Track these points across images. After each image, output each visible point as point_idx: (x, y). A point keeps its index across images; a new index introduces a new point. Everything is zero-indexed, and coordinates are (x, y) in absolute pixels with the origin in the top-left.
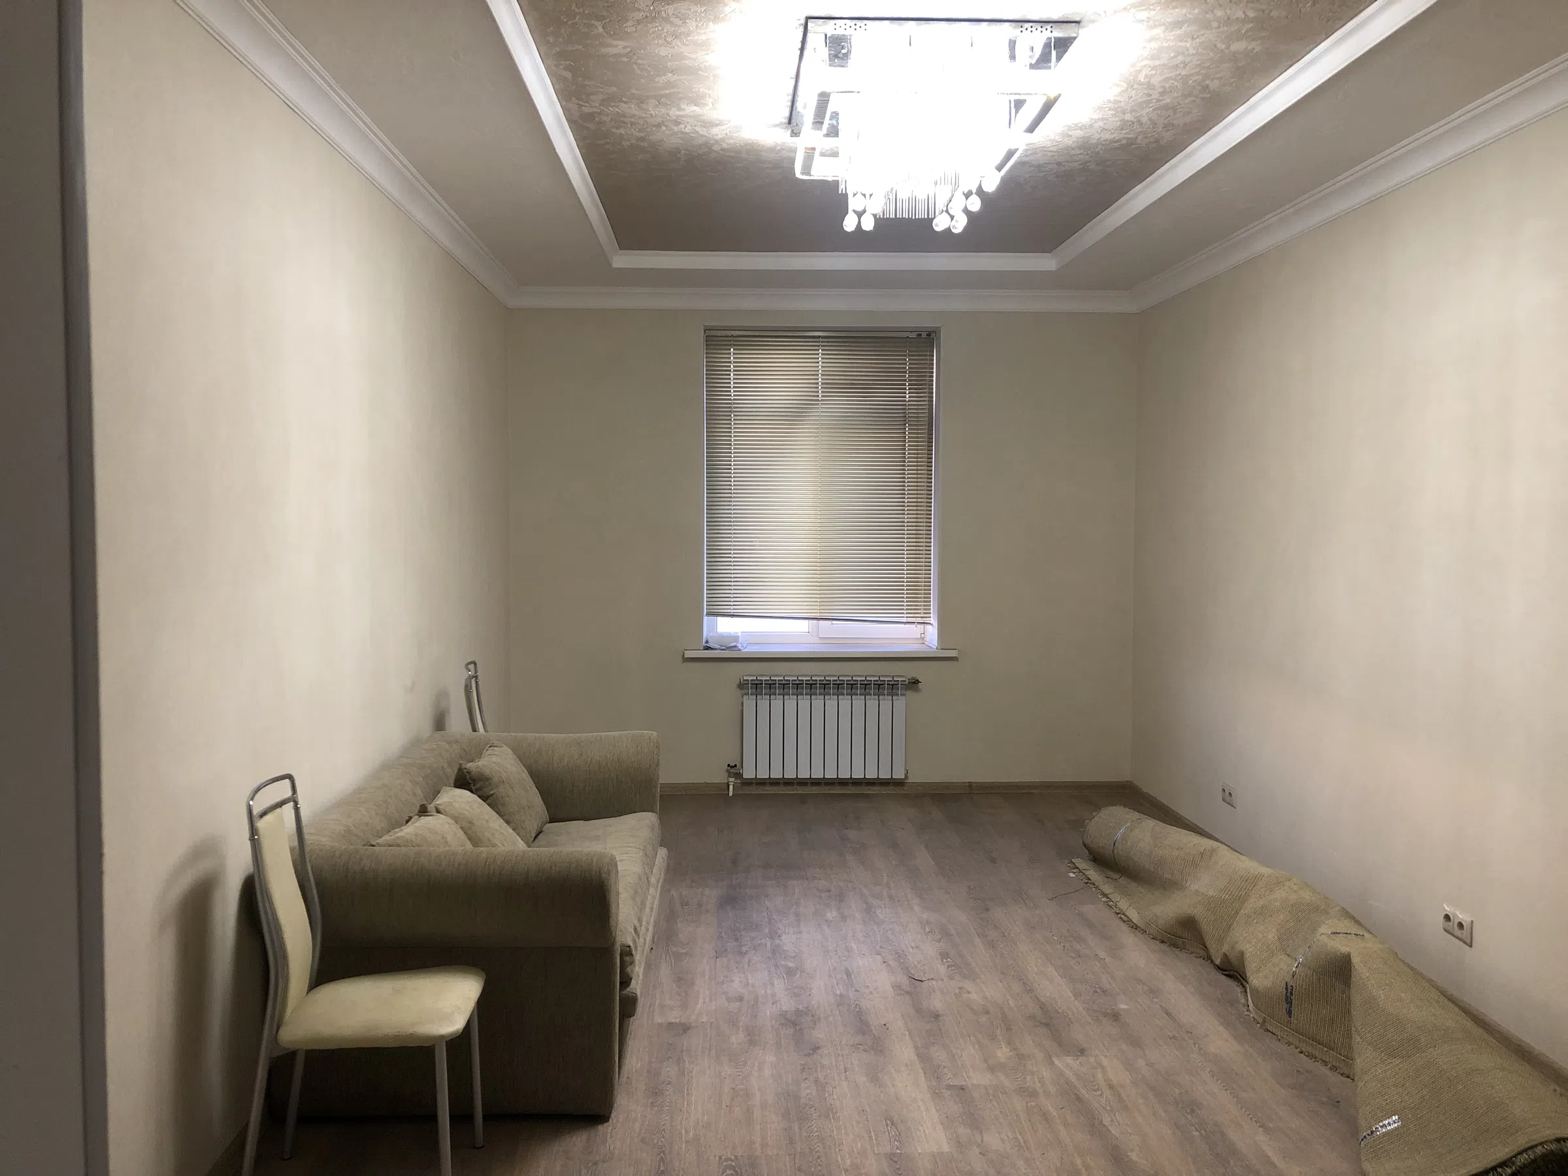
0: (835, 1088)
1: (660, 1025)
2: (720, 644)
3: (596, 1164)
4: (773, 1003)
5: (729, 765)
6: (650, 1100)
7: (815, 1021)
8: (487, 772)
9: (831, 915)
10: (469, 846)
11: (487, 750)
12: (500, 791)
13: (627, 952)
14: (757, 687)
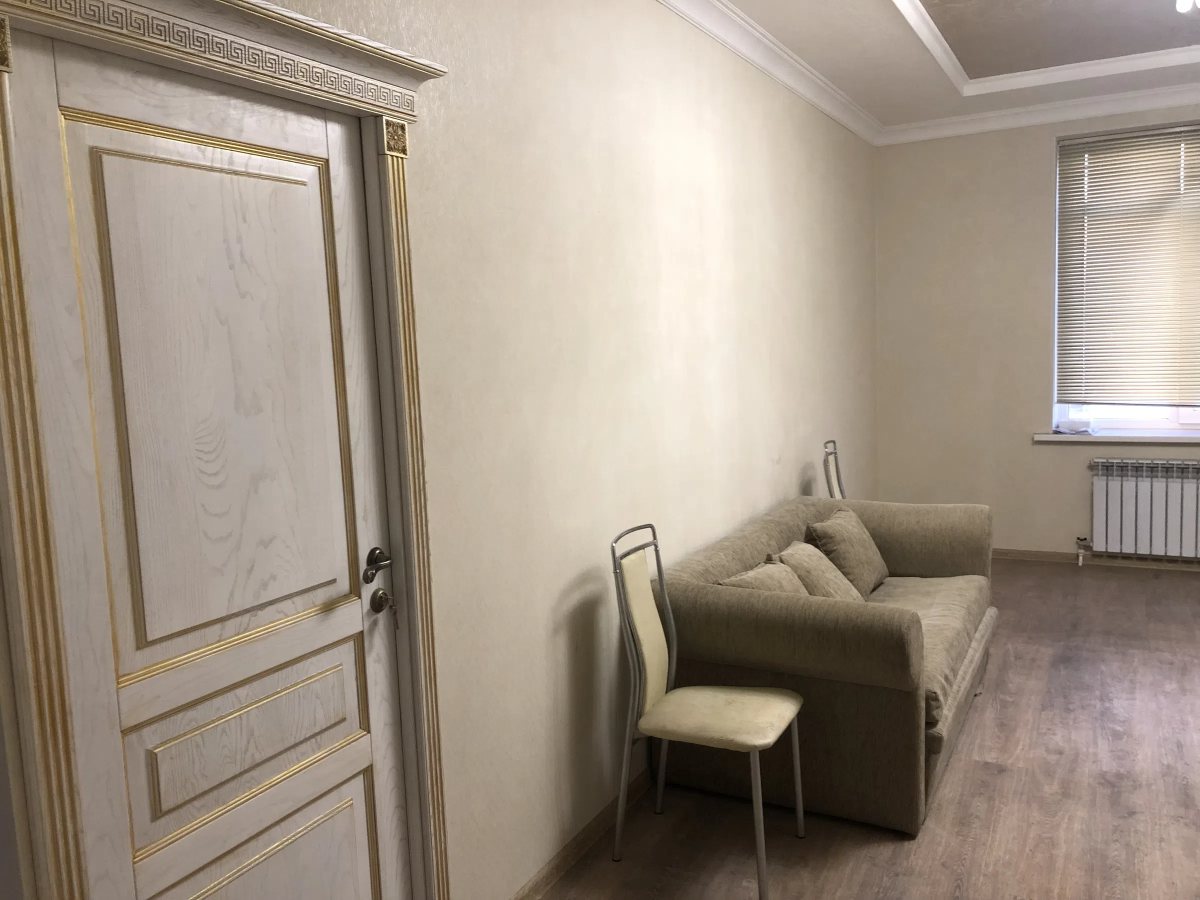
0: (1146, 855)
1: (978, 762)
2: (1071, 429)
3: (897, 875)
4: (1094, 762)
5: (1078, 538)
6: (956, 830)
7: (1136, 786)
8: (830, 531)
9: (1171, 686)
10: (804, 593)
11: (835, 514)
12: (842, 547)
13: (932, 698)
14: (1108, 469)
